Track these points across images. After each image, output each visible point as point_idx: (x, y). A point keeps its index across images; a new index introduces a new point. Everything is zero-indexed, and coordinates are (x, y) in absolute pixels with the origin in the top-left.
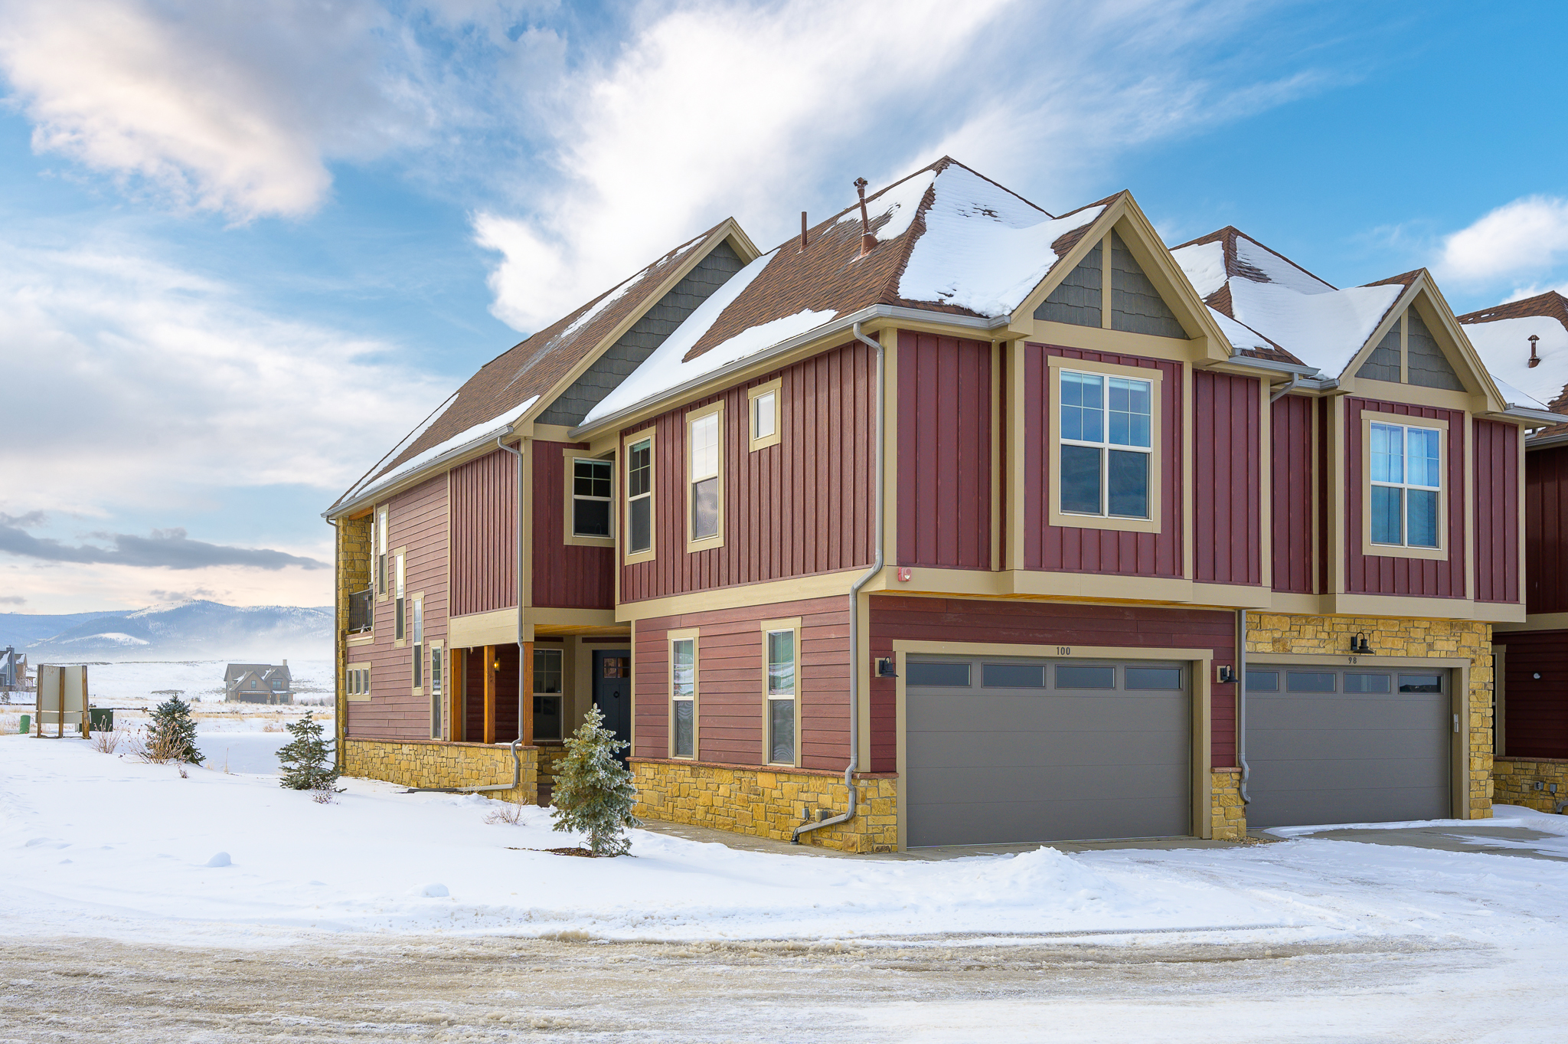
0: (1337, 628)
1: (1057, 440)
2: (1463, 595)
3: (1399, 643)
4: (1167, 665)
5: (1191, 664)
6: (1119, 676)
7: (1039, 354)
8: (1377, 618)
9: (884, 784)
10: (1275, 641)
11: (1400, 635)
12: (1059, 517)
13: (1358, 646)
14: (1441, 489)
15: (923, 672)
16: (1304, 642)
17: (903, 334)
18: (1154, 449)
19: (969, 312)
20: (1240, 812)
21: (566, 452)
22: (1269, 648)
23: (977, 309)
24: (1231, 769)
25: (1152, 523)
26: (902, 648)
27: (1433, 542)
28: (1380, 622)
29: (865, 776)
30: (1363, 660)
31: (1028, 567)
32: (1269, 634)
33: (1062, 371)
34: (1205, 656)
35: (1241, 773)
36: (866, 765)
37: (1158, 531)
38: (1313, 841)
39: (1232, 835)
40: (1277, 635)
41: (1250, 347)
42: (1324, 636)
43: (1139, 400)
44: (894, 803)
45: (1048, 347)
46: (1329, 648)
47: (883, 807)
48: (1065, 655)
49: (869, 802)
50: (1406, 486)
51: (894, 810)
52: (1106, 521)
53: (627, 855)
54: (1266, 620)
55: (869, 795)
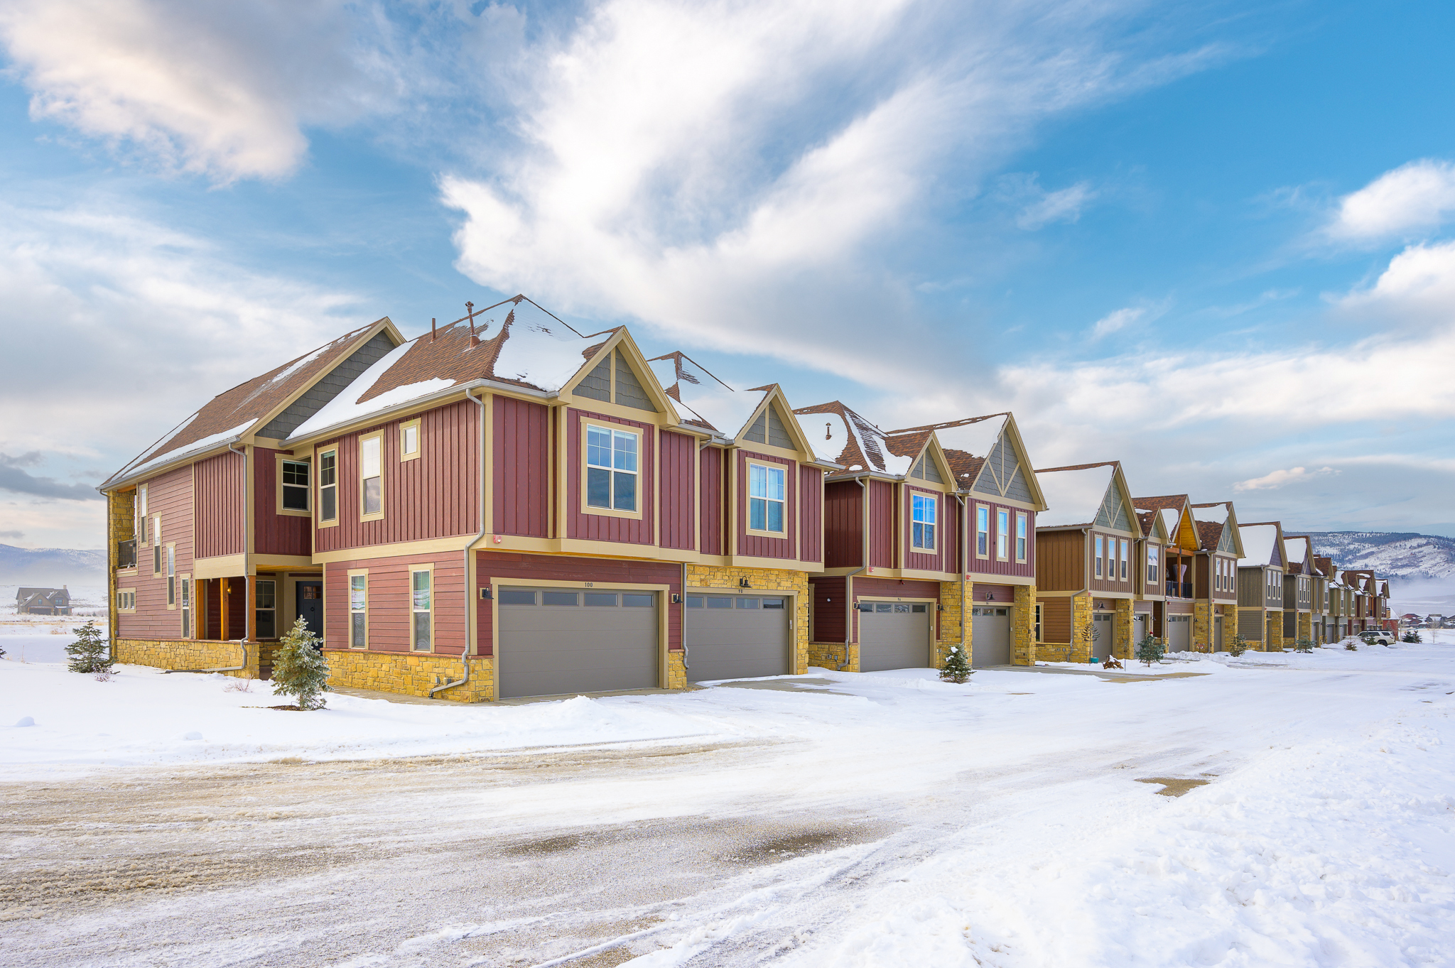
0: (733, 574)
1: (585, 465)
2: (795, 558)
3: (763, 582)
4: (645, 593)
5: (658, 593)
6: (620, 599)
7: (575, 415)
8: (753, 569)
9: (486, 662)
10: (701, 580)
11: (764, 578)
12: (586, 509)
13: (744, 584)
14: (785, 501)
15: (509, 597)
16: (716, 581)
17: (497, 398)
18: (638, 472)
19: (535, 387)
20: (683, 674)
21: (277, 455)
22: (698, 584)
23: (540, 387)
24: (679, 650)
25: (637, 514)
26: (496, 582)
27: (781, 529)
28: (754, 571)
29: (474, 657)
30: (746, 591)
31: (569, 537)
32: (698, 577)
33: (588, 425)
34: (665, 588)
35: (684, 653)
36: (474, 651)
37: (641, 518)
38: (721, 688)
39: (679, 686)
40: (703, 577)
41: (690, 419)
42: (727, 578)
43: (630, 444)
44: (491, 672)
45: (580, 411)
46: (729, 585)
47: (485, 675)
48: (590, 587)
49: (476, 673)
50: (767, 499)
51: (491, 677)
52: (612, 512)
53: (324, 708)
54: (697, 568)
55: (477, 668)
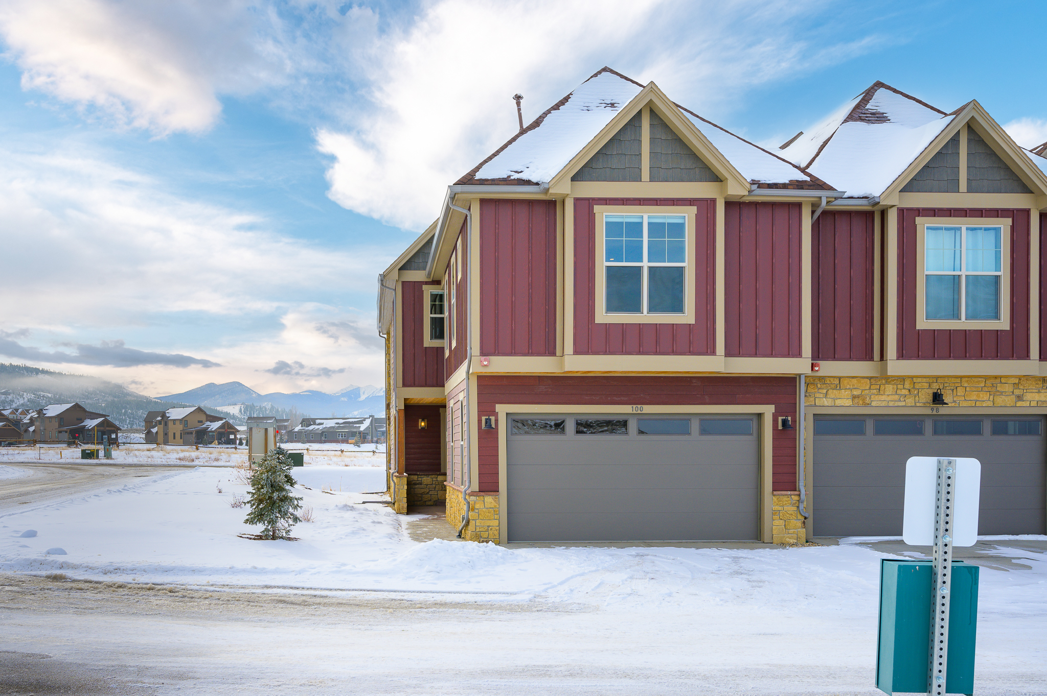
0: (917, 386)
1: (602, 264)
2: (1026, 356)
3: (984, 396)
4: (746, 417)
5: (760, 416)
6: (695, 426)
7: (585, 207)
8: (961, 377)
9: (489, 499)
10: (854, 397)
11: (986, 389)
12: (602, 316)
13: (937, 398)
14: (1004, 274)
15: (518, 423)
16: (883, 398)
17: (483, 202)
18: (689, 264)
19: (528, 183)
20: (799, 524)
22: (848, 402)
23: (534, 180)
24: (792, 492)
25: (688, 316)
26: (502, 409)
27: (996, 317)
28: (963, 380)
29: (473, 494)
30: (943, 410)
31: (576, 352)
32: (848, 392)
33: (604, 216)
34: (768, 410)
35: (799, 495)
36: (475, 487)
37: (692, 321)
39: (792, 541)
40: (856, 393)
42: (905, 392)
43: (677, 229)
44: (496, 512)
45: (593, 199)
46: (910, 401)
47: (487, 514)
48: (639, 412)
49: (477, 511)
50: (964, 273)
51: (496, 517)
52: (645, 316)
53: (289, 539)
54: (845, 382)
55: (477, 506)
